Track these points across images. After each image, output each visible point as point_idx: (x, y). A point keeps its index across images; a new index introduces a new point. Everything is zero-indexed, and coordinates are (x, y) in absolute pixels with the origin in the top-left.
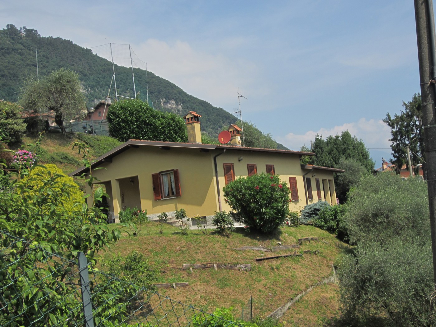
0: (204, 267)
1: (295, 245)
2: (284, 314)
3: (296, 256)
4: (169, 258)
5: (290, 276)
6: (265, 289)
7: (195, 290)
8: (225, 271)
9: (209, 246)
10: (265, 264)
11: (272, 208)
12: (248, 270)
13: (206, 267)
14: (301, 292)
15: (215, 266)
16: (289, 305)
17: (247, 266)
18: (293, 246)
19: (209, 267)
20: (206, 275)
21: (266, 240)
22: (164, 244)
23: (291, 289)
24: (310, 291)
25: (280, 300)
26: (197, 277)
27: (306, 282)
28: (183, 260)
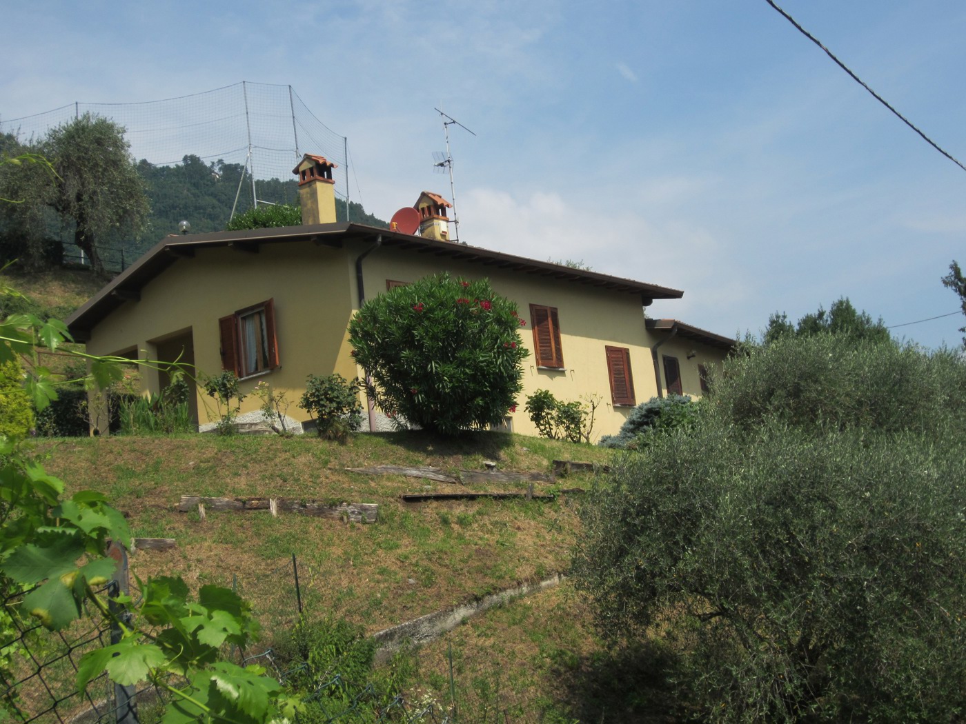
0: (243, 507)
1: (539, 475)
2: (442, 635)
3: (535, 498)
4: (156, 484)
5: (491, 543)
6: (400, 567)
7: (189, 560)
8: (299, 519)
9: (277, 460)
10: (428, 510)
11: (462, 363)
12: (368, 521)
13: (247, 506)
14: (515, 583)
15: (273, 505)
16: (462, 613)
17: (366, 510)
18: (535, 477)
19: (255, 509)
20: (242, 526)
21: (451, 455)
22: (161, 454)
23: (486, 575)
24: (549, 587)
25: (439, 597)
26: (211, 529)
27: (542, 560)
28: (192, 489)
